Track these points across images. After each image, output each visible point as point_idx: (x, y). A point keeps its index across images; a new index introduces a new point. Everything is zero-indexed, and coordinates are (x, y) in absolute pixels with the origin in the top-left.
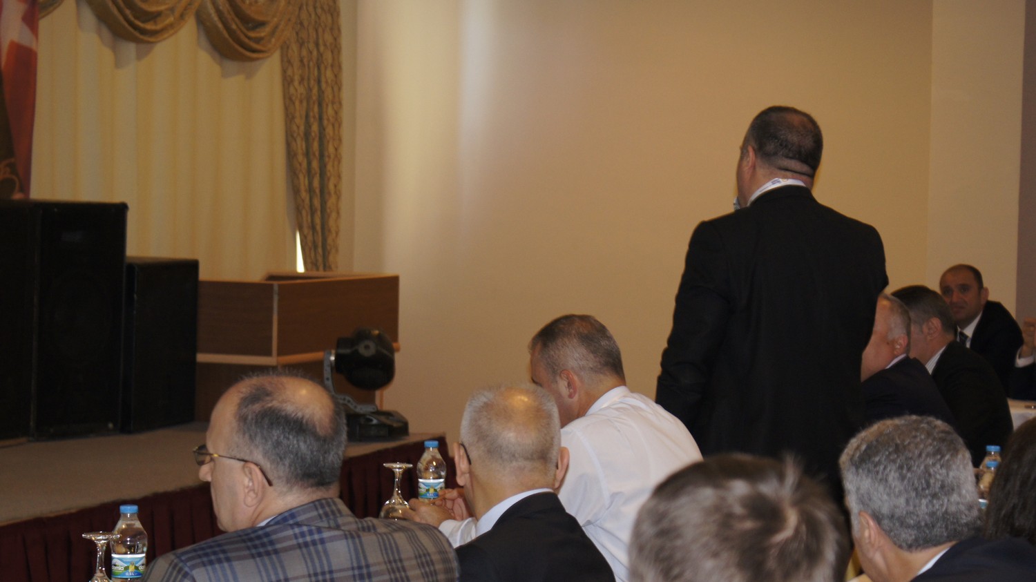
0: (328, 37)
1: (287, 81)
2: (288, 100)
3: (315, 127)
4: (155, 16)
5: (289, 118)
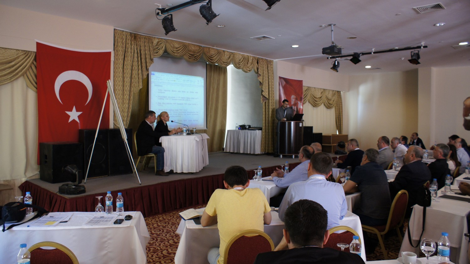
0: (341, 106)
1: (336, 111)
2: (336, 113)
3: (339, 117)
4: (319, 104)
5: (336, 115)
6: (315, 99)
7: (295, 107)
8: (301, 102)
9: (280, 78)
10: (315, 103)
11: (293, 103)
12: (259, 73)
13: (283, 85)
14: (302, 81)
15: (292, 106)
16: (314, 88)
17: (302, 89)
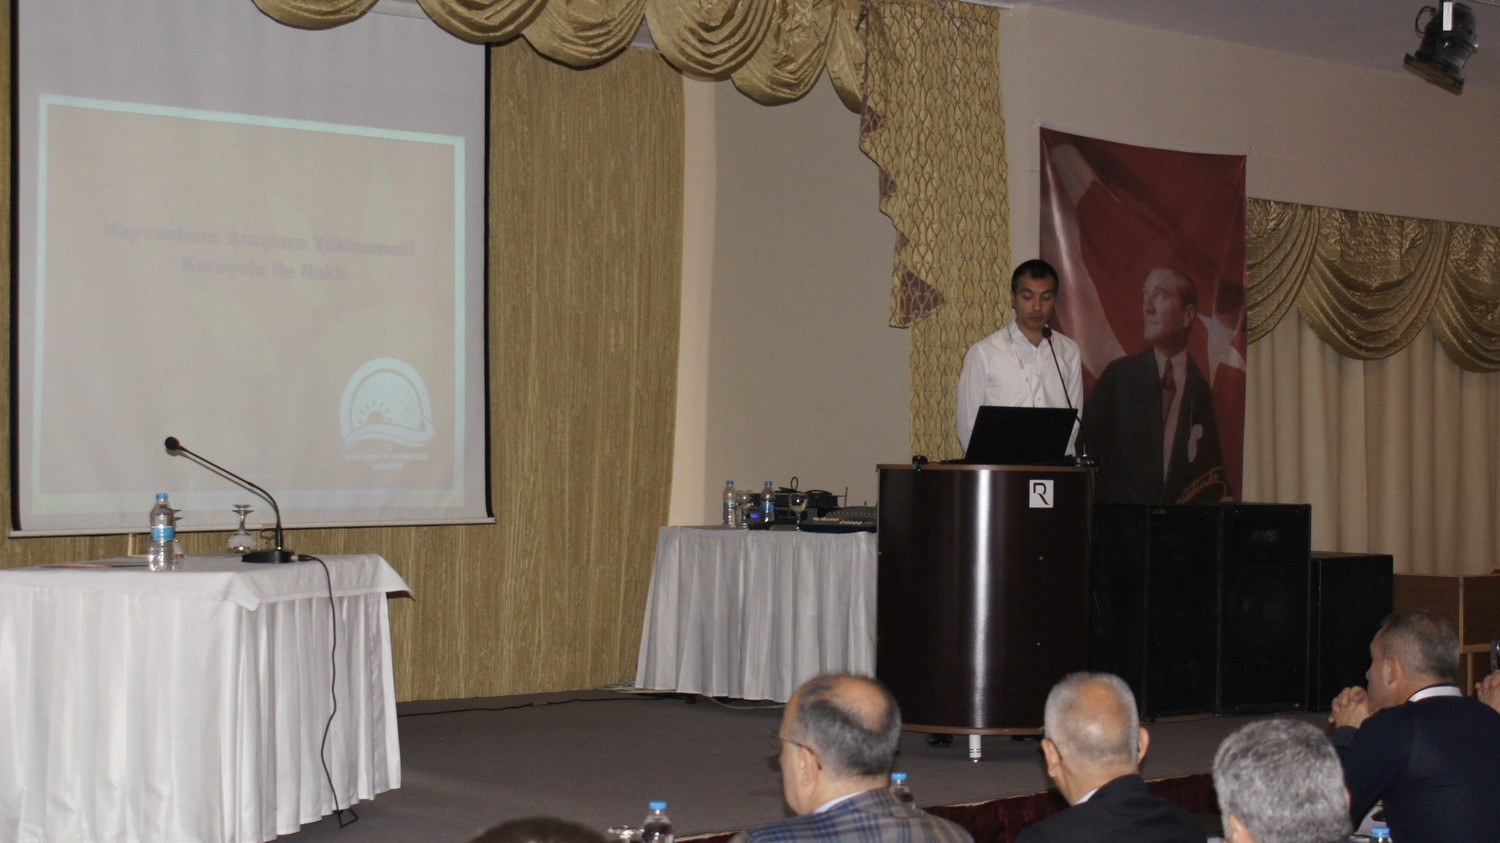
6: (1355, 298)
7: (1179, 362)
8: (1231, 325)
9: (1051, 140)
10: (1352, 327)
11: (1153, 329)
12: (870, 103)
13: (1078, 193)
14: (1242, 159)
15: (1149, 352)
16: (1347, 213)
17: (1240, 222)
